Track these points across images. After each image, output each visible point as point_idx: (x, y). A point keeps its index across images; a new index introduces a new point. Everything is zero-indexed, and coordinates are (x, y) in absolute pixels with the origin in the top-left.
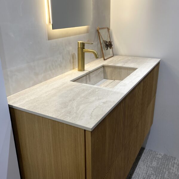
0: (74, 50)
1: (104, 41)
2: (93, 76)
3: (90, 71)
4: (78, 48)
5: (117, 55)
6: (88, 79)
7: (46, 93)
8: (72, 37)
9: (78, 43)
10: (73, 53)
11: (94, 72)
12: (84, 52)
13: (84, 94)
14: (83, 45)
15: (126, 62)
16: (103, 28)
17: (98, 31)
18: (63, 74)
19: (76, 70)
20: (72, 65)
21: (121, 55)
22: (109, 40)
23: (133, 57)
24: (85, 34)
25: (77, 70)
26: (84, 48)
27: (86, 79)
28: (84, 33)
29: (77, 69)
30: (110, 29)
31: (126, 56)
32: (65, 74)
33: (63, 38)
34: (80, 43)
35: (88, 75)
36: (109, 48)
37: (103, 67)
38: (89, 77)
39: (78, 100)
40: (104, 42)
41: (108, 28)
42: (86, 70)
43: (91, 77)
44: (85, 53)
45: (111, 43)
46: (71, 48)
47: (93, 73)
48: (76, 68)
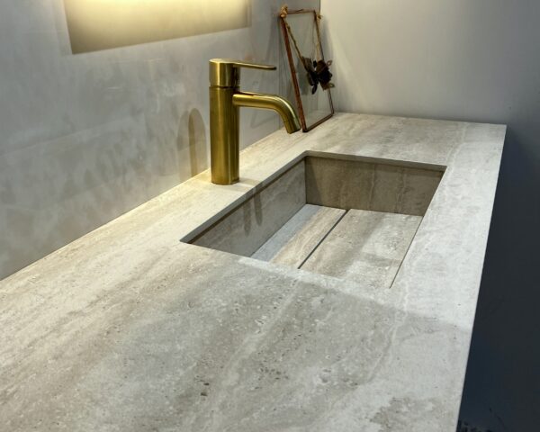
0: (194, 96)
1: (303, 60)
2: (271, 199)
3: (261, 184)
4: (213, 88)
5: (342, 111)
6: (253, 215)
7: (57, 329)
8: (183, 41)
9: (213, 66)
10: (190, 110)
11: (273, 184)
12: (236, 103)
13: (257, 336)
14: (232, 72)
15: (389, 140)
16: (297, 12)
17: (281, 22)
18: (153, 201)
19: (204, 178)
20: (188, 155)
21: (360, 112)
22: (321, 59)
23: (404, 119)
24: (239, 31)
25: (210, 179)
26: (238, 87)
27: (247, 217)
28: (235, 27)
29: (208, 172)
30: (320, 17)
31: (375, 113)
32: (158, 198)
33: (146, 46)
34: (221, 64)
35: (252, 201)
36: (319, 85)
37: (306, 159)
38: (258, 206)
39: (230, 389)
40: (304, 63)
41: (314, 12)
42: (245, 181)
43: (264, 206)
44: (241, 108)
45: (327, 69)
46: (180, 89)
47: (270, 187)
48: (205, 169)
